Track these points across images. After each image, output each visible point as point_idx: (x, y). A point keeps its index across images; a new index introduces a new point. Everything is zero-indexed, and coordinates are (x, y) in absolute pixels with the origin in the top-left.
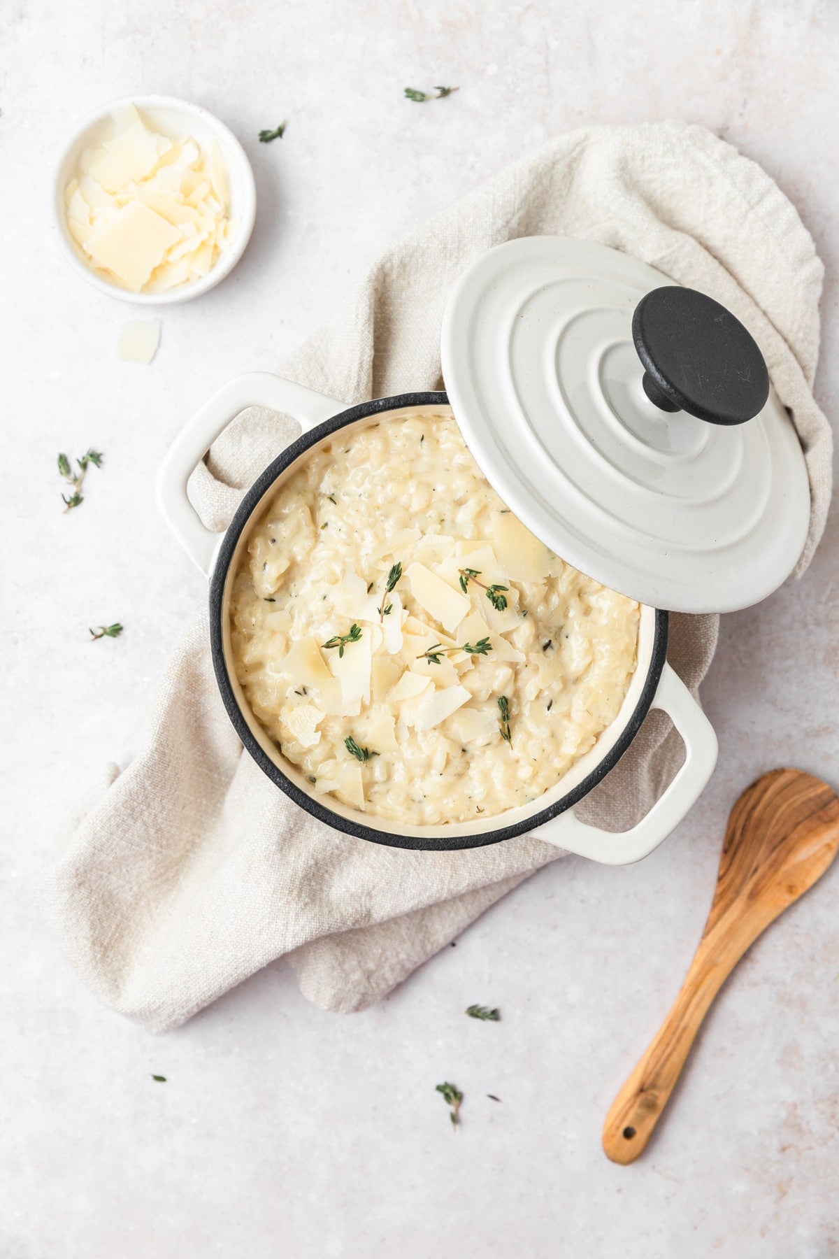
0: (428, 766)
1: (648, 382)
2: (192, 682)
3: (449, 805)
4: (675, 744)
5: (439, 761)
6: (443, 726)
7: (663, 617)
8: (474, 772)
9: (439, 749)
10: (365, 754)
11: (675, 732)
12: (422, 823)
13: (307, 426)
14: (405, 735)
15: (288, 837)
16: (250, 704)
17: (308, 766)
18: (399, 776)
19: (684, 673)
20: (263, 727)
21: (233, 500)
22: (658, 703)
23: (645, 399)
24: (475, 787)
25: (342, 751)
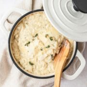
0: (42, 66)
1: (74, 7)
2: (5, 53)
3: (45, 72)
4: (79, 61)
5: (43, 65)
6: (44, 60)
7: (77, 43)
8: (49, 67)
9: (43, 63)
10: (32, 64)
11: (79, 60)
12: (41, 74)
13: (22, 15)
14: (38, 61)
15: (20, 77)
16: (15, 57)
17: (23, 66)
18: (37, 67)
19: (80, 51)
20: (17, 60)
21: (11, 26)
22: (77, 56)
23: (73, 9)
24: (49, 69)
25: (29, 64)
